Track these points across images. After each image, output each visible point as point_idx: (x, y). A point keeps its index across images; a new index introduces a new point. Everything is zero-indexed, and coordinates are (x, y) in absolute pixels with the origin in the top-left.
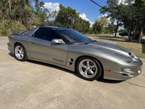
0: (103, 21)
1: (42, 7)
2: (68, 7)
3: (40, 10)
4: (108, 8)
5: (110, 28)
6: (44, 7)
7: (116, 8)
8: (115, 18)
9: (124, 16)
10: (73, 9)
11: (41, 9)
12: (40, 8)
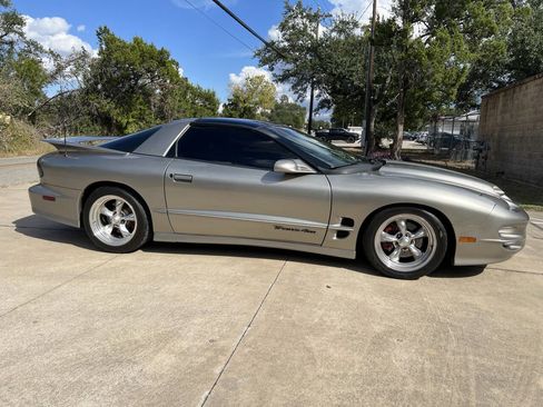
0: (259, 90)
1: (12, 35)
2: (136, 40)
3: (6, 47)
4: (284, 49)
5: (278, 115)
6: (21, 34)
7: (309, 49)
8: (308, 80)
9: (339, 76)
10: (159, 48)
11: (11, 43)
12: (6, 38)
